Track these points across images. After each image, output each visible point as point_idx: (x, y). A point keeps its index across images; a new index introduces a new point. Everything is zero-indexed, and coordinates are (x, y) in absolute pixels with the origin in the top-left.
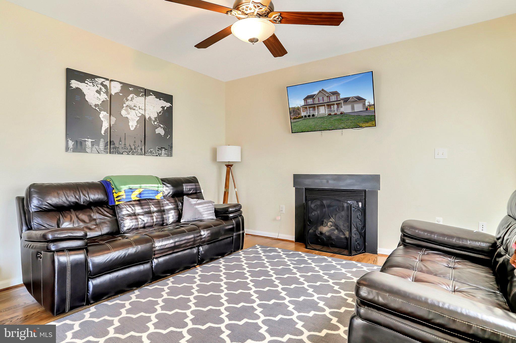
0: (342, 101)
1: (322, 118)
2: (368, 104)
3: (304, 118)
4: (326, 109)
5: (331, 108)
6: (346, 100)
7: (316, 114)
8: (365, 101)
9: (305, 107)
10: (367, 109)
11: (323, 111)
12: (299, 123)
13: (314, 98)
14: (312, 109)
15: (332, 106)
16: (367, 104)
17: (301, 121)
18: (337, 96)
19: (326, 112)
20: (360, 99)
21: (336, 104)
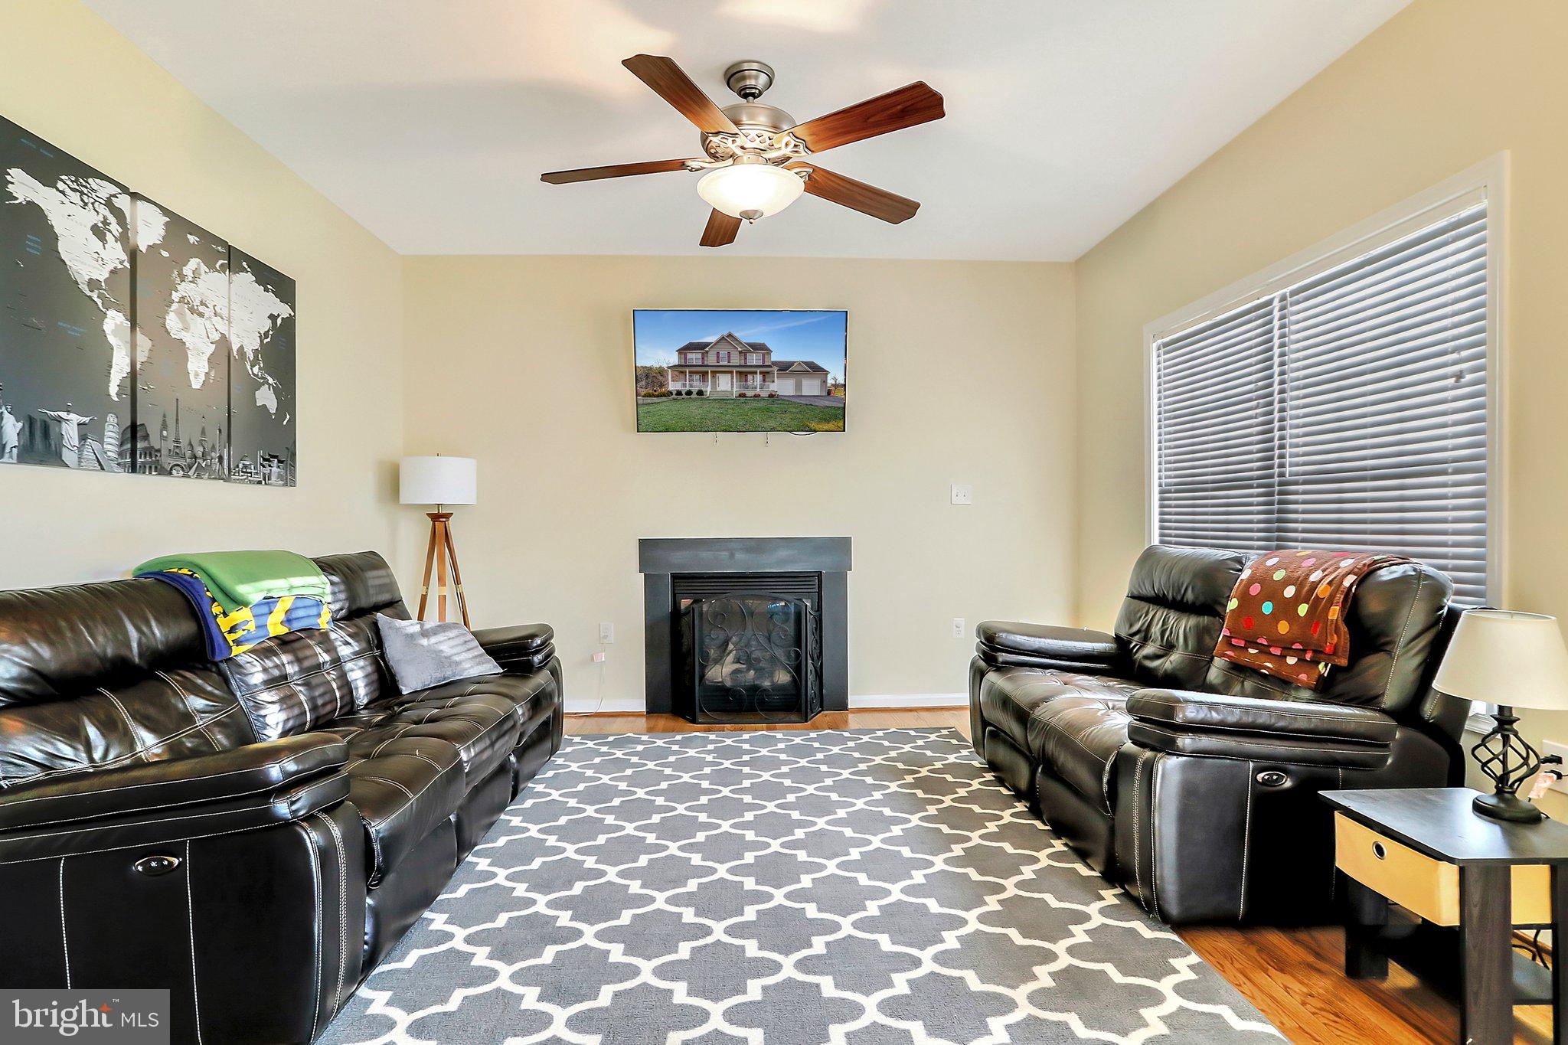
0: (775, 369)
1: (723, 401)
2: (833, 382)
3: (674, 396)
4: (735, 380)
5: (746, 381)
6: (785, 368)
7: (708, 390)
8: (827, 374)
9: (680, 369)
10: (829, 393)
11: (726, 384)
12: (659, 407)
13: (707, 352)
14: (698, 376)
15: (750, 377)
16: (830, 381)
17: (664, 406)
18: (764, 355)
19: (735, 390)
20: (815, 370)
21: (760, 373)
